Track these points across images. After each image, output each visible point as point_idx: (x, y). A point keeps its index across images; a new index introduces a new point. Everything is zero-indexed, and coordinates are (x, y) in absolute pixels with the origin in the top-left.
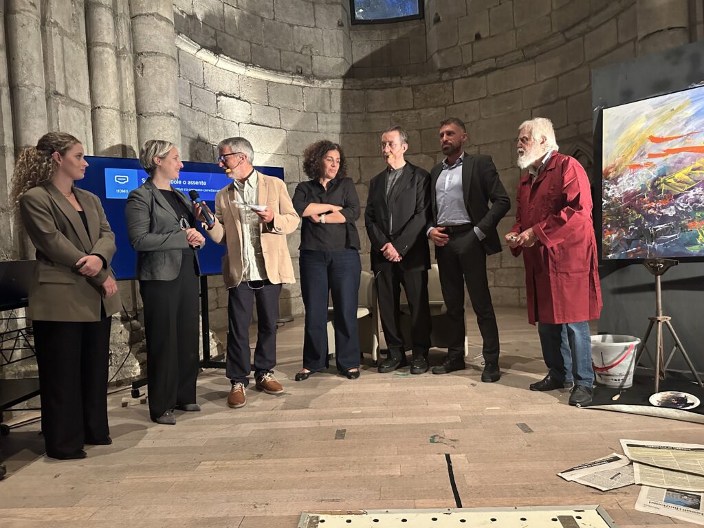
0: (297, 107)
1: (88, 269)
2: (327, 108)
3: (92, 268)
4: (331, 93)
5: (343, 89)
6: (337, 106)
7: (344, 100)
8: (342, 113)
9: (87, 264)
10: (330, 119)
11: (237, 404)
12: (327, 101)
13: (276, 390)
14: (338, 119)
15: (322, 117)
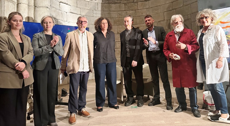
0: (86, 8)
1: (19, 67)
2: (96, 9)
3: (21, 67)
4: (98, 4)
5: (102, 3)
6: (100, 9)
7: (102, 6)
8: (101, 11)
9: (19, 66)
10: (97, 13)
11: (73, 123)
12: (96, 6)
13: (87, 116)
14: (100, 12)
15: (94, 12)
